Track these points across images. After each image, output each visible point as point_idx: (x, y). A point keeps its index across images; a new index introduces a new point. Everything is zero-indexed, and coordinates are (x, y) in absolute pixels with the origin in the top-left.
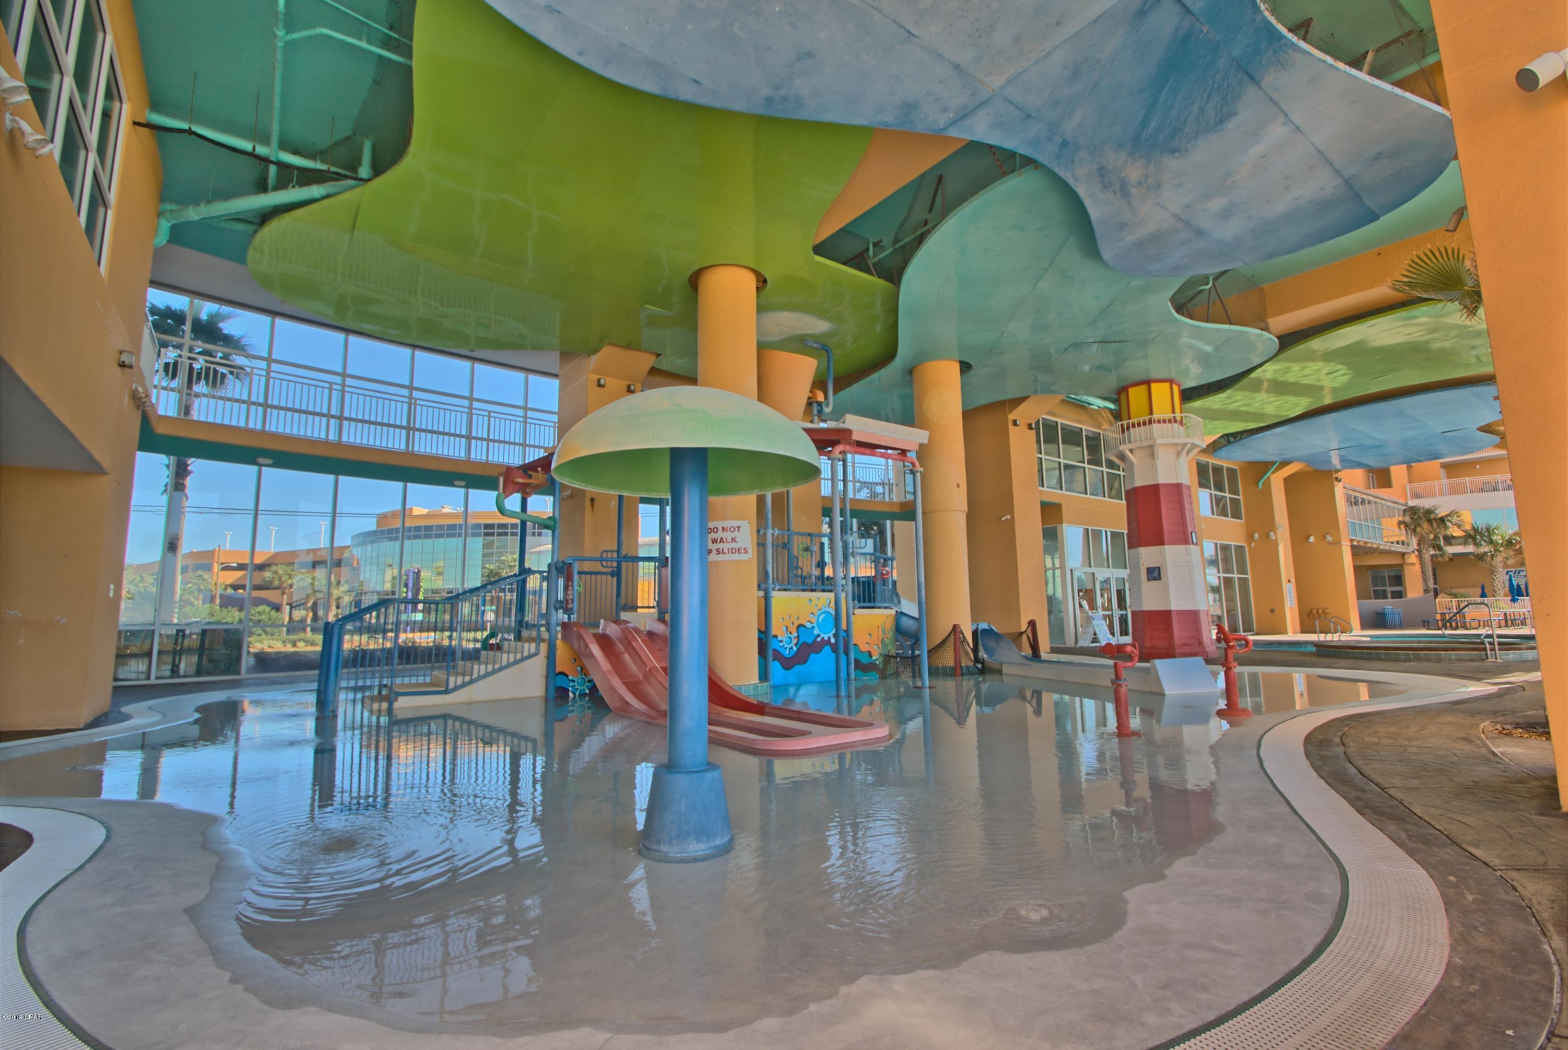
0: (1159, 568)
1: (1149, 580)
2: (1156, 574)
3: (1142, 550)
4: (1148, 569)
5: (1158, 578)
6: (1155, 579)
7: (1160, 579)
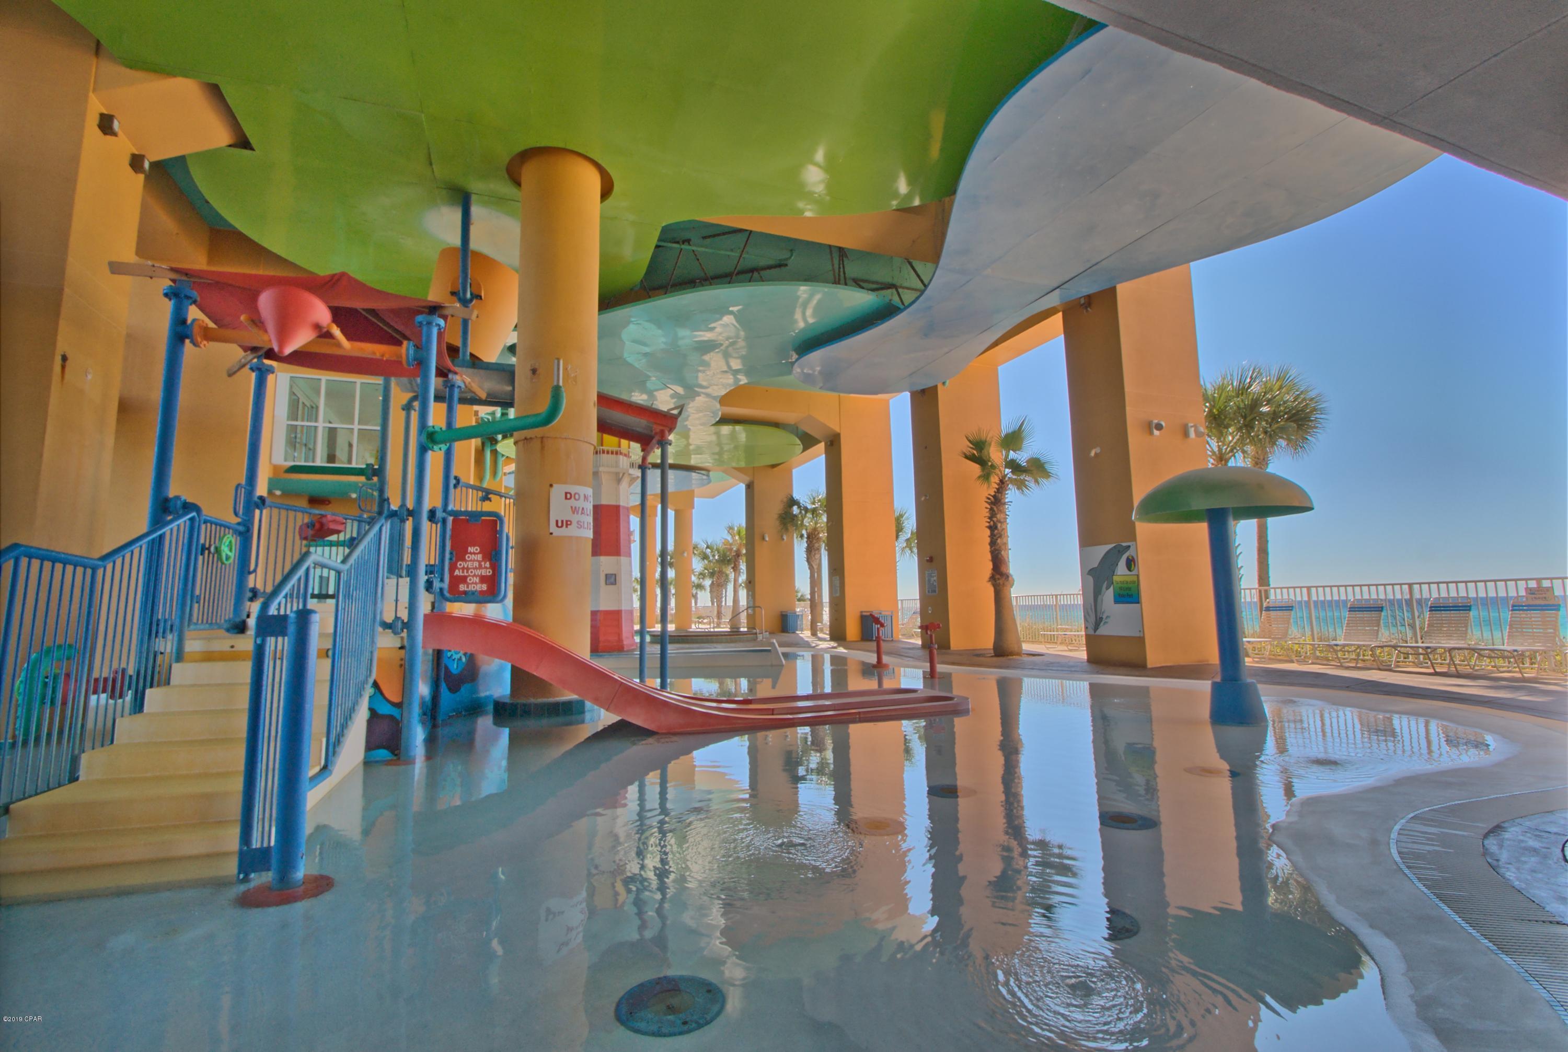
0: (615, 575)
1: (606, 584)
2: (612, 580)
3: (603, 559)
4: (606, 575)
5: (614, 583)
6: (612, 584)
7: (615, 584)
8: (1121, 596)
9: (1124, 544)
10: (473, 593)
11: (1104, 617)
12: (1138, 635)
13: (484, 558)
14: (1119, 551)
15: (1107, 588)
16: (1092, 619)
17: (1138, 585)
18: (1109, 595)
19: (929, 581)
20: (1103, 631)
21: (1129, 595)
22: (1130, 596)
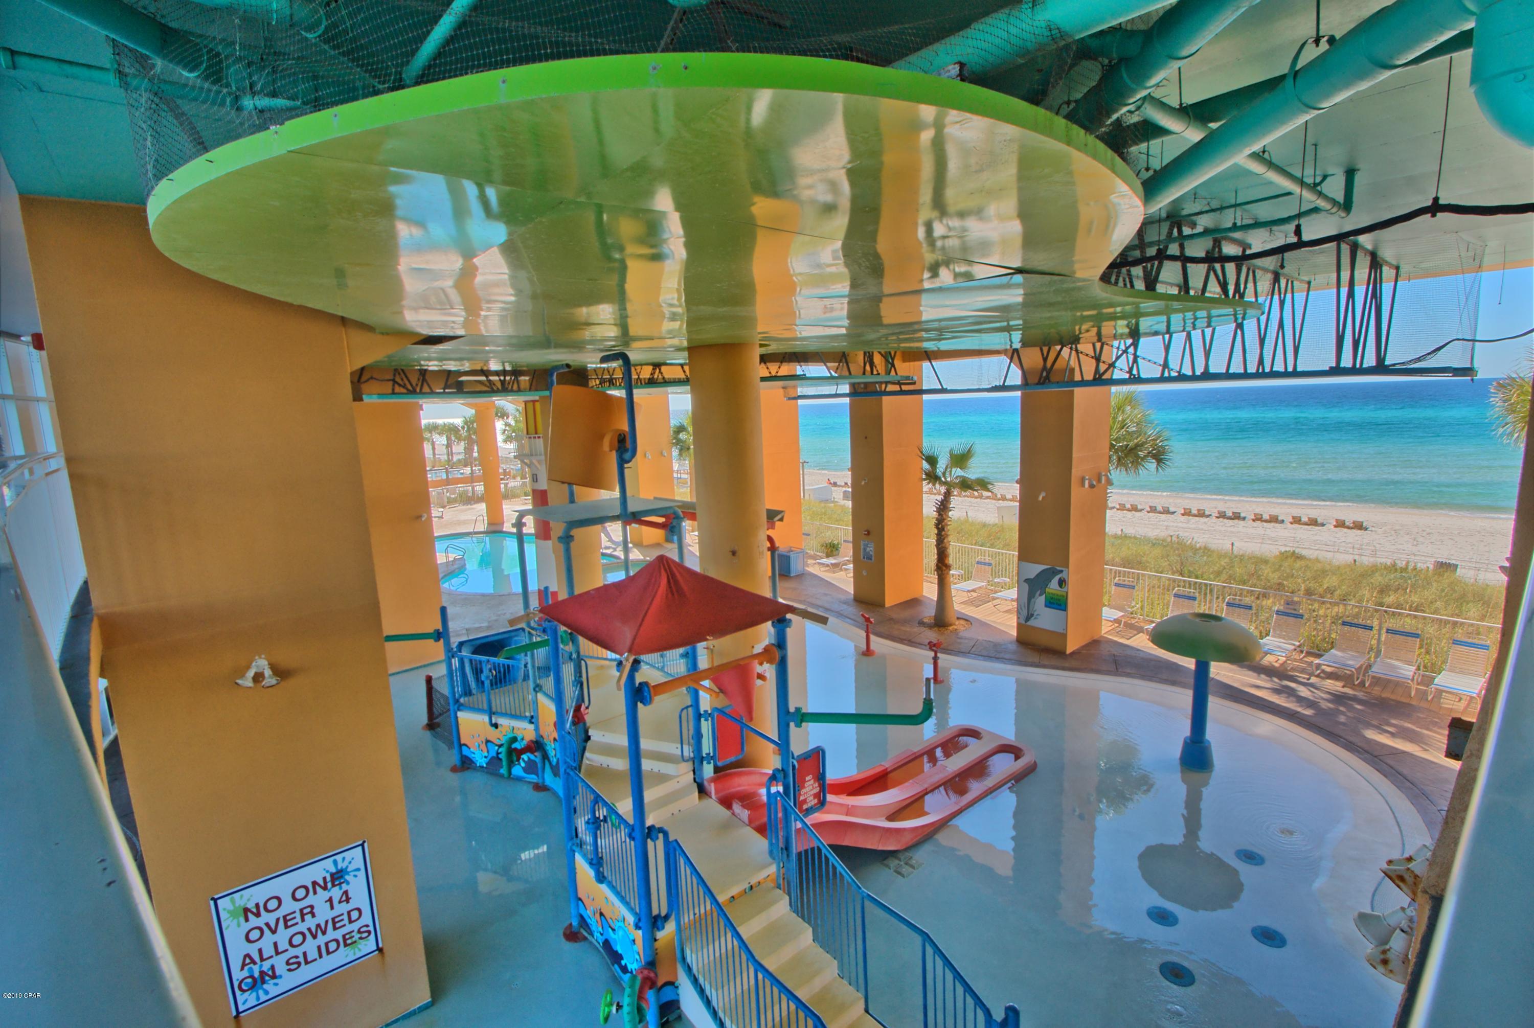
8: (1050, 603)
9: (1058, 568)
10: (811, 808)
11: (1035, 614)
12: (1062, 631)
13: (815, 782)
14: (1052, 572)
15: (1040, 595)
16: (1025, 612)
17: (1067, 598)
18: (1040, 600)
19: (865, 549)
20: (1031, 623)
21: (1058, 604)
22: (1060, 605)
